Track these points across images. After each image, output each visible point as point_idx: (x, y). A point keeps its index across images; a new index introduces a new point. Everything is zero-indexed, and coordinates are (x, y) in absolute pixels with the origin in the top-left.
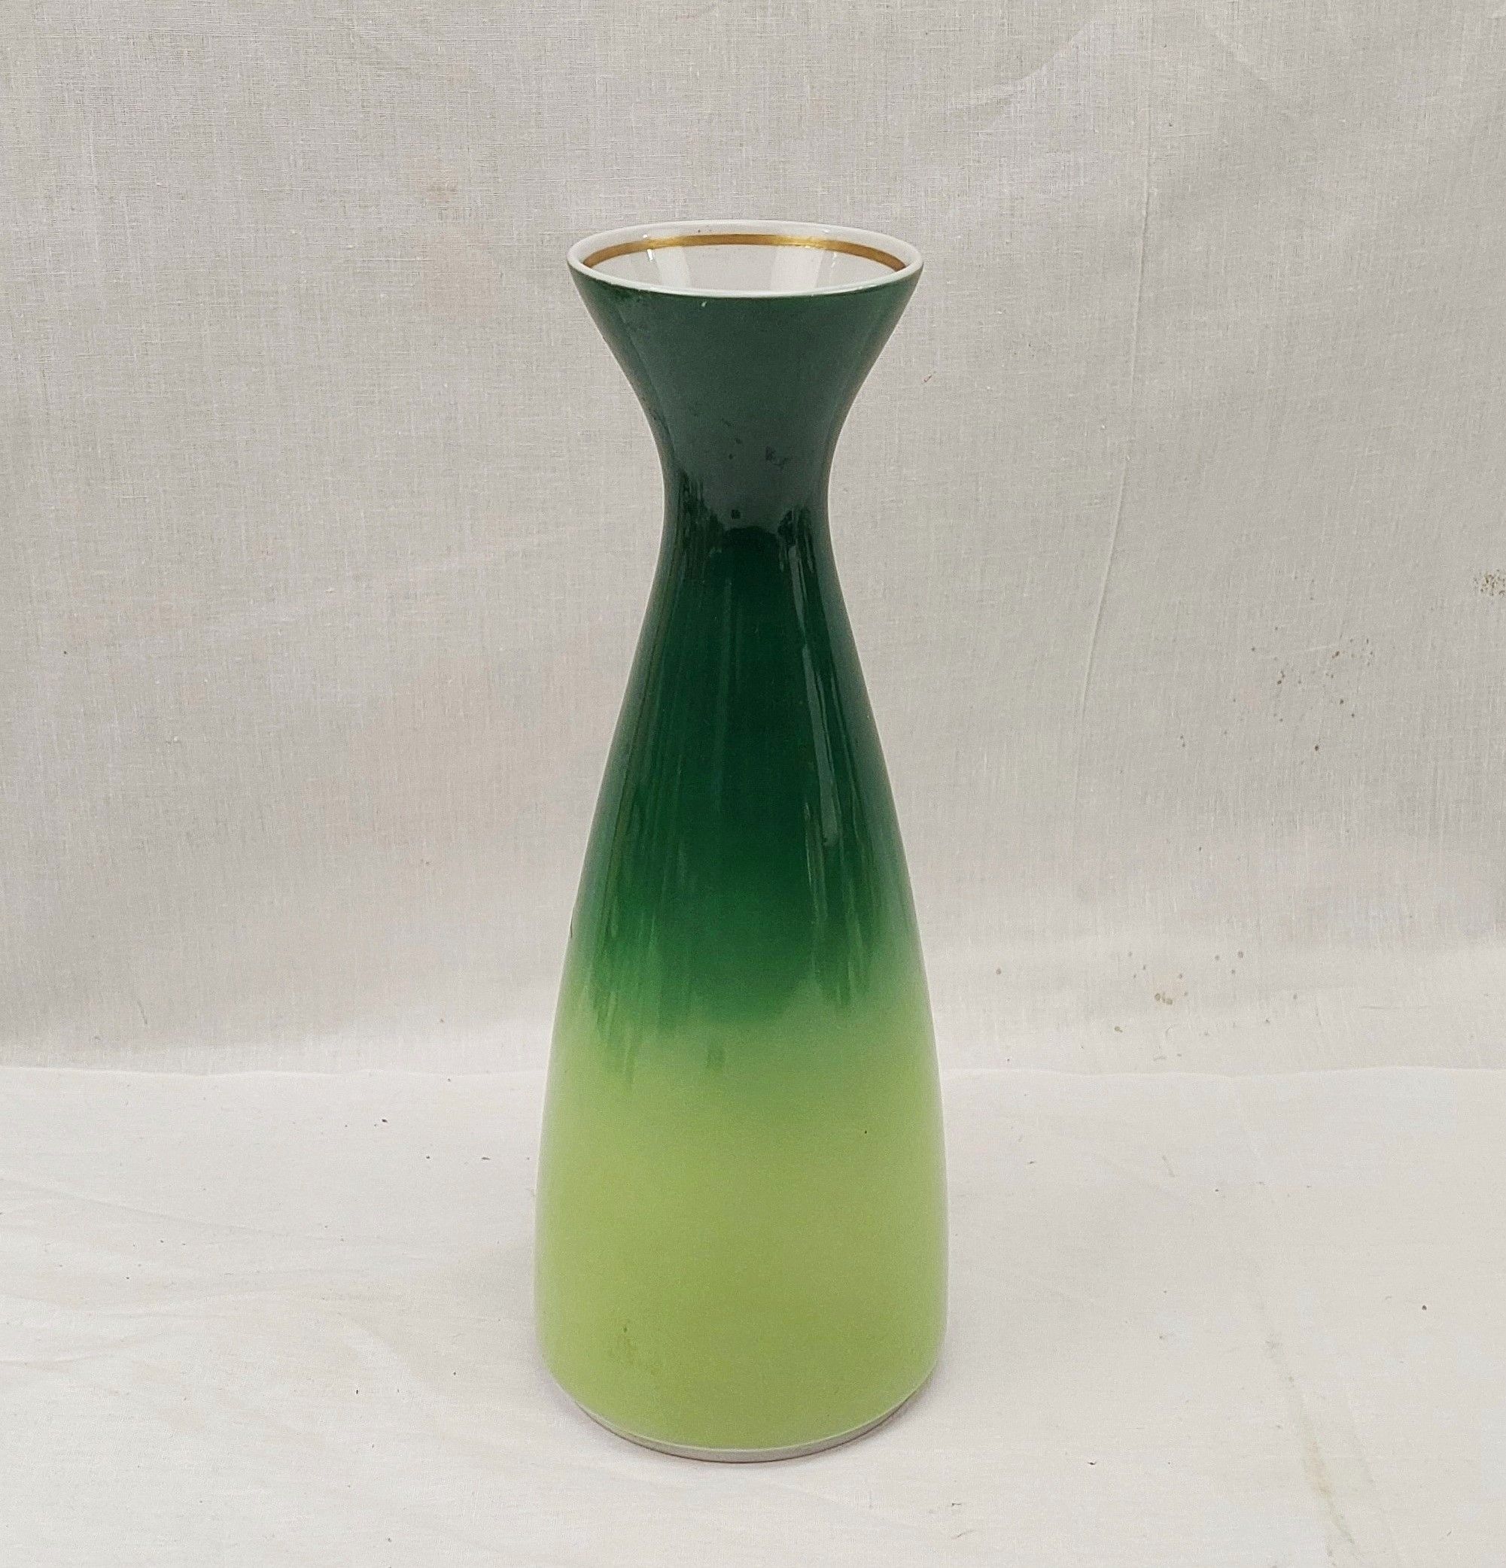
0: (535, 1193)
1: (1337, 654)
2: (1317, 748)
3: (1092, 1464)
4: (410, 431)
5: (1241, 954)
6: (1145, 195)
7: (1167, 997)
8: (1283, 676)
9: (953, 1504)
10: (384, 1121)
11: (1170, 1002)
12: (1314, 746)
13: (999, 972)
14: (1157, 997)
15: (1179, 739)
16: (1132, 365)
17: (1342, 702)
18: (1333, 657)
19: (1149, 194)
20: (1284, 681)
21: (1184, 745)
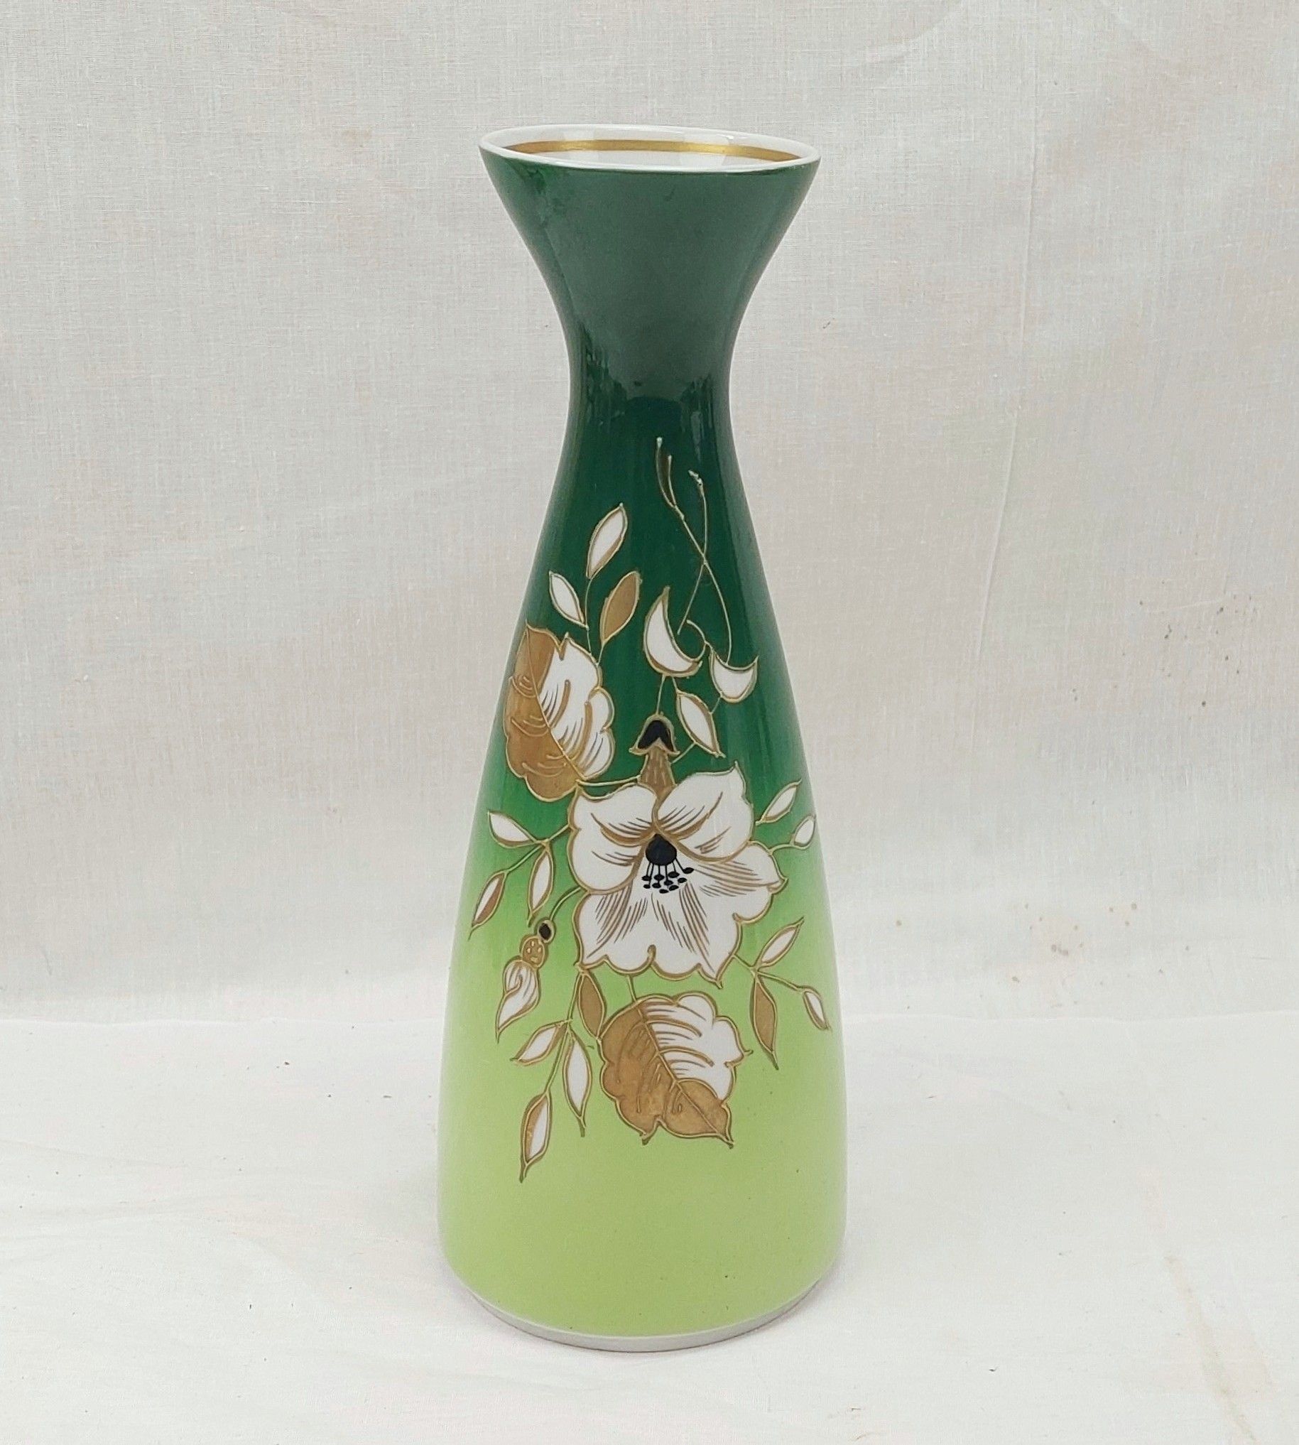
0: (436, 1128)
1: (1222, 609)
2: (1204, 704)
3: (992, 1370)
4: (322, 370)
5: (1134, 906)
6: (1033, 151)
7: (1062, 949)
8: (1170, 631)
9: (853, 1409)
10: (287, 1063)
11: (1066, 953)
12: (1201, 703)
13: (899, 923)
14: (1054, 948)
15: (1071, 692)
16: (1022, 316)
17: (1227, 658)
18: (1218, 613)
19: (1036, 150)
20: (1171, 635)
21: (1076, 699)
